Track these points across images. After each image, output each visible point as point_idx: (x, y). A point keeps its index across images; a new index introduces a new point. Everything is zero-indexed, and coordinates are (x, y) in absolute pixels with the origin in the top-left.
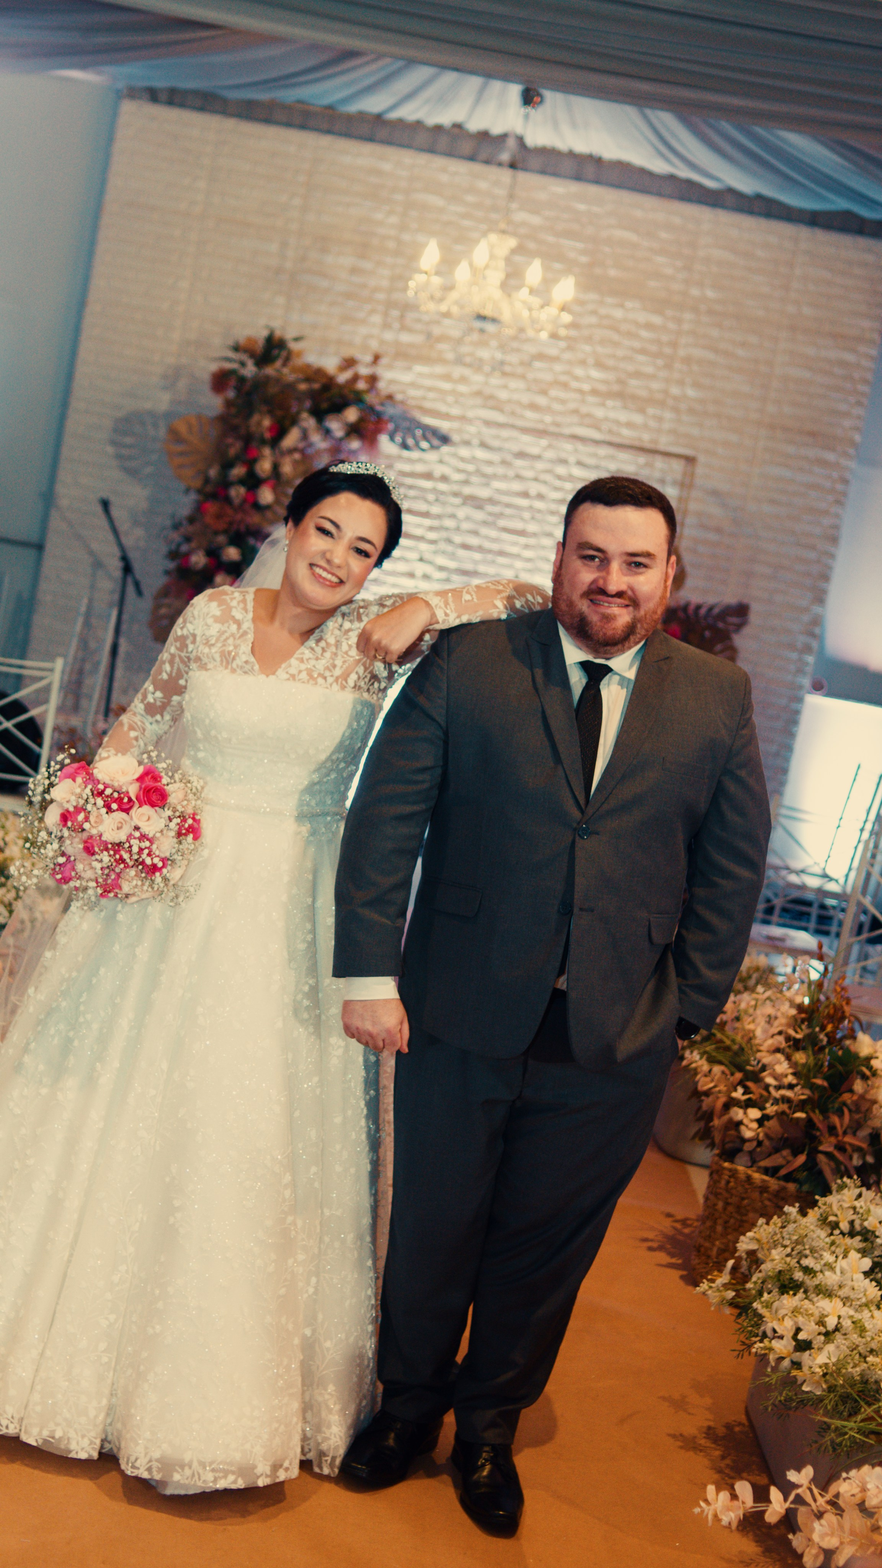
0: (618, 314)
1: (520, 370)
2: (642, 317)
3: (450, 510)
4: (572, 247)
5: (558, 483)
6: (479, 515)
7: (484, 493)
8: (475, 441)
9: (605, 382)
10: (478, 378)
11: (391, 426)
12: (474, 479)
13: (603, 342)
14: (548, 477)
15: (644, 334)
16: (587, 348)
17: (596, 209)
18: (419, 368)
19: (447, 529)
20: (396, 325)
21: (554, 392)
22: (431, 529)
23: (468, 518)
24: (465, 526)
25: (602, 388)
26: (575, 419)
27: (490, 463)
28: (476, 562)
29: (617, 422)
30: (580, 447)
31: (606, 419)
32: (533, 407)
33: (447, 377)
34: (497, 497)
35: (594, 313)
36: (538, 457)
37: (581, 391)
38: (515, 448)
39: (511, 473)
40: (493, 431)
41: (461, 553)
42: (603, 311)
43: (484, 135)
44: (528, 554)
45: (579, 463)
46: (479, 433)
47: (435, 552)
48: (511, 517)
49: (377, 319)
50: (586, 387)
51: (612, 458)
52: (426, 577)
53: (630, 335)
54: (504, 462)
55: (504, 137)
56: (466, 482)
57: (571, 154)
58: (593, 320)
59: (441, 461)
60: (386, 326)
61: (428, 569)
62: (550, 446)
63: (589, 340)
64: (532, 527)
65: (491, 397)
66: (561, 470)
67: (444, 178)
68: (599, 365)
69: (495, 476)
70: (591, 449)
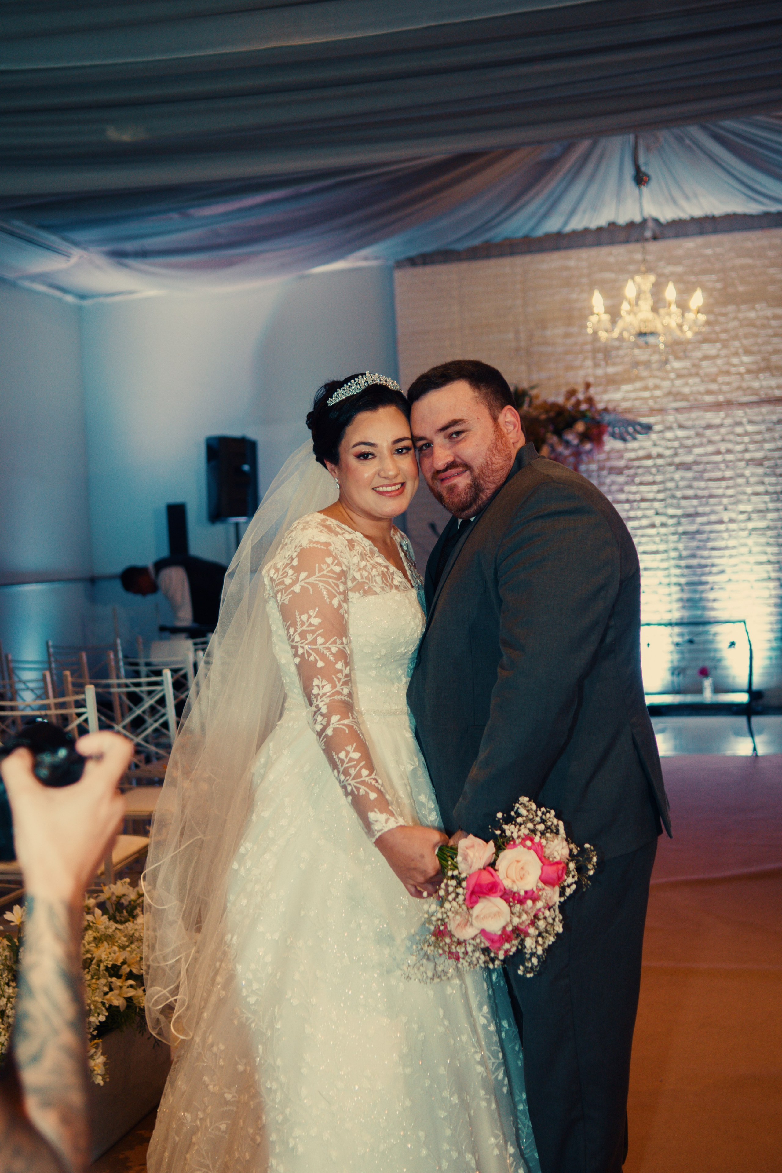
0: (752, 315)
1: (693, 371)
2: (769, 313)
3: (668, 476)
4: (709, 279)
5: (739, 439)
6: (690, 474)
7: (689, 459)
8: (675, 425)
9: (755, 363)
10: (666, 384)
11: (610, 429)
12: (680, 451)
13: (746, 336)
14: (731, 437)
15: (773, 323)
16: (736, 343)
17: (719, 250)
18: (625, 387)
19: (670, 489)
20: (602, 363)
21: (720, 379)
22: (659, 492)
23: (682, 478)
24: (682, 484)
25: (754, 367)
26: (740, 393)
27: (688, 438)
28: (695, 507)
29: (771, 388)
30: (748, 411)
31: (762, 387)
32: (709, 392)
33: (646, 388)
34: (699, 458)
35: (735, 318)
36: (721, 425)
37: (739, 374)
38: (703, 423)
39: (705, 440)
40: (686, 415)
41: (684, 503)
42: (741, 315)
43: (631, 225)
44: (730, 492)
45: (751, 422)
46: (676, 421)
47: (666, 507)
48: (712, 471)
49: (589, 363)
50: (742, 369)
51: (773, 413)
52: (663, 525)
53: (764, 327)
54: (698, 435)
55: (645, 221)
56: (676, 455)
57: (693, 220)
58: (736, 323)
59: (655, 445)
60: (596, 365)
61: (664, 519)
62: (727, 416)
63: (736, 337)
64: (728, 474)
65: (679, 393)
66: (739, 430)
67: (612, 259)
68: (748, 352)
69: (694, 446)
70: (756, 410)
